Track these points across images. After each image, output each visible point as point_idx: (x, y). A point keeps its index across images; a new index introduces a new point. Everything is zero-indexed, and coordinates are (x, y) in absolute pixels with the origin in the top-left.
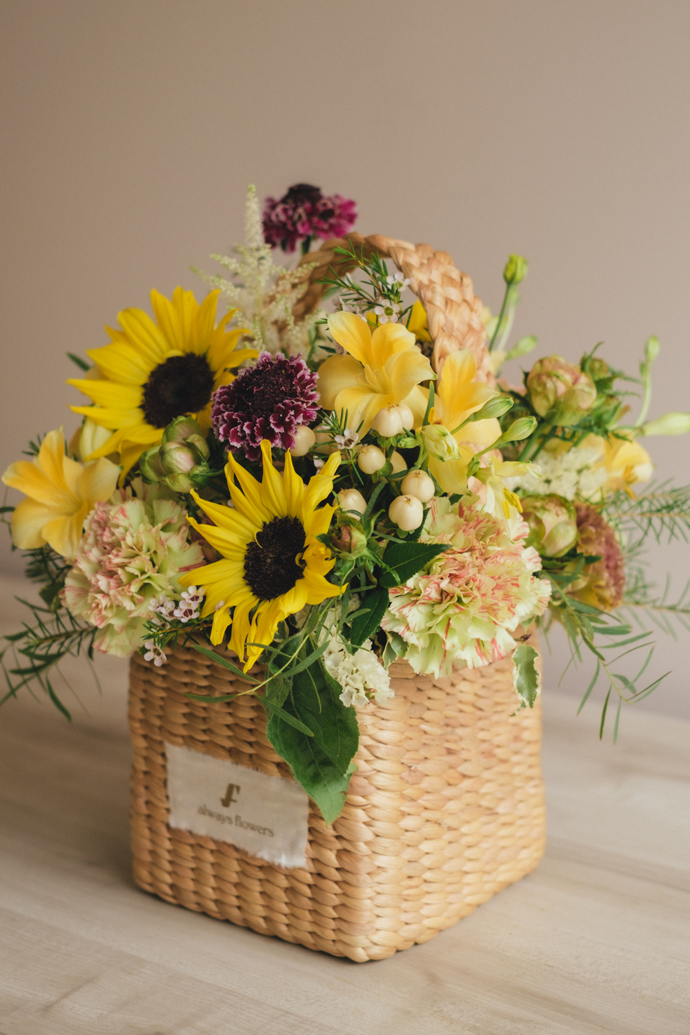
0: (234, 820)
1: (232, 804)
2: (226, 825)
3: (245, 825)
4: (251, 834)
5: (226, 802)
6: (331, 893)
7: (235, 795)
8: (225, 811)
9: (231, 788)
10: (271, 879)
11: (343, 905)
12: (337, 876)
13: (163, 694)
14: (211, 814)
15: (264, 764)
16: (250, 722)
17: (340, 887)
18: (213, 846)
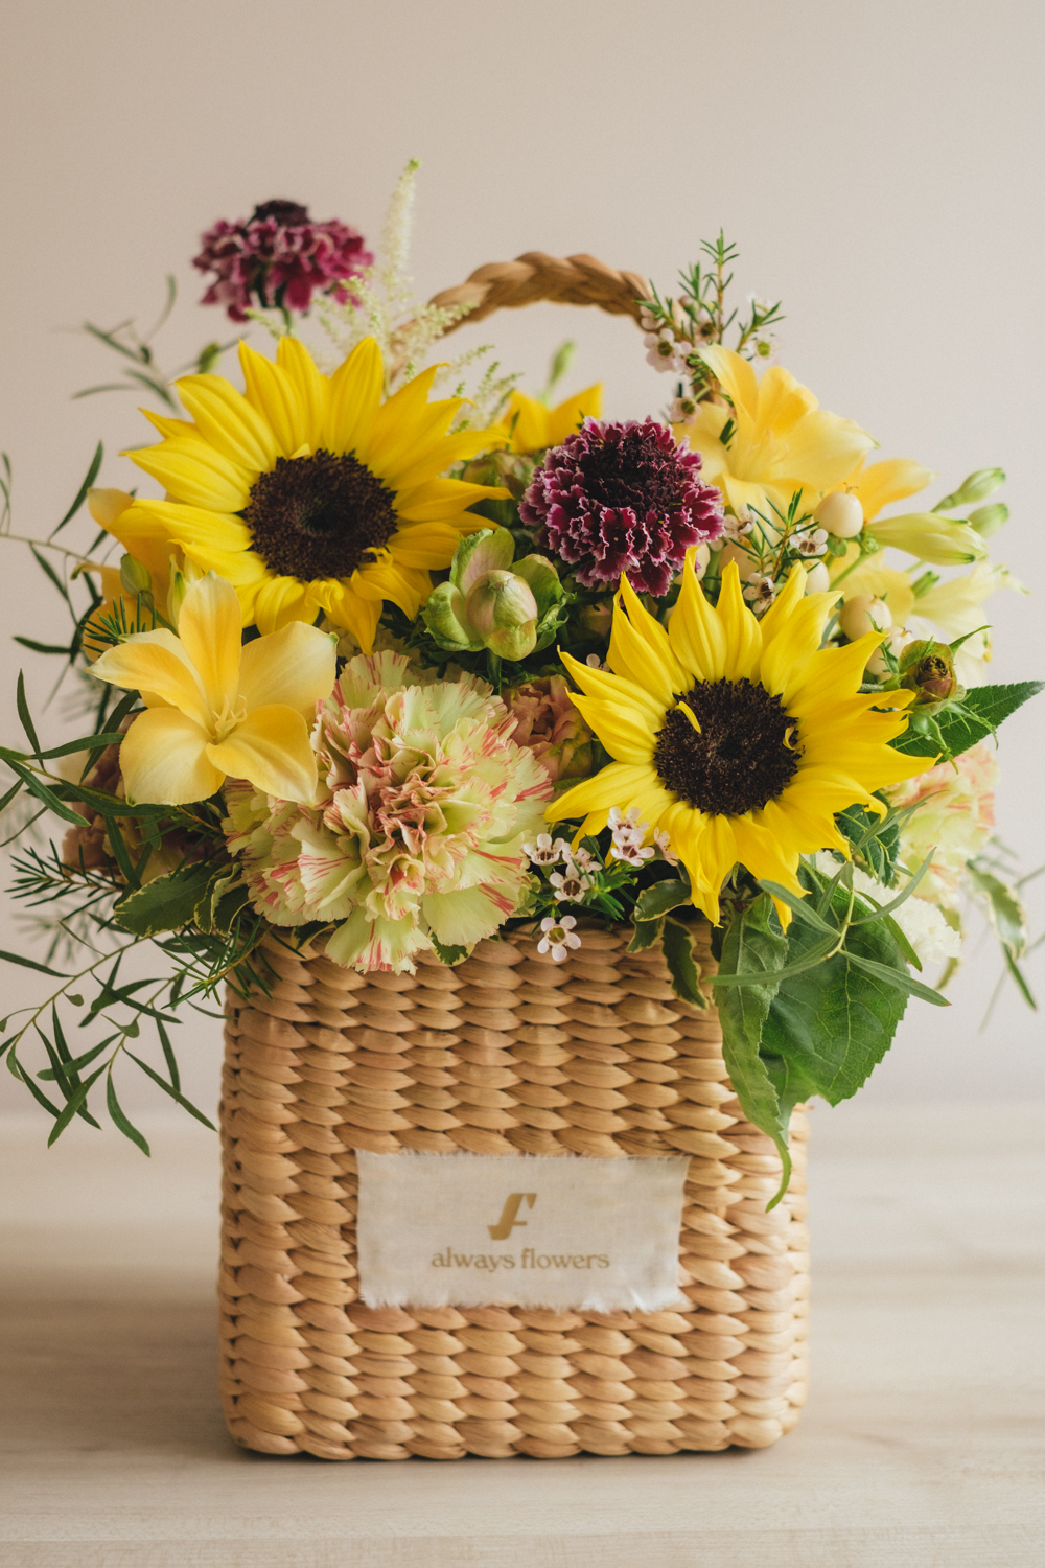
0: (518, 1261)
1: (516, 1231)
2: (502, 1272)
3: (544, 1262)
4: (556, 1274)
5: (501, 1232)
6: (727, 1335)
7: (523, 1212)
8: (500, 1248)
9: (514, 1202)
10: (596, 1347)
11: (750, 1350)
12: (739, 1304)
13: (347, 1064)
14: (463, 1262)
15: (593, 1140)
16: (558, 1071)
17: (744, 1321)
18: (459, 1321)
